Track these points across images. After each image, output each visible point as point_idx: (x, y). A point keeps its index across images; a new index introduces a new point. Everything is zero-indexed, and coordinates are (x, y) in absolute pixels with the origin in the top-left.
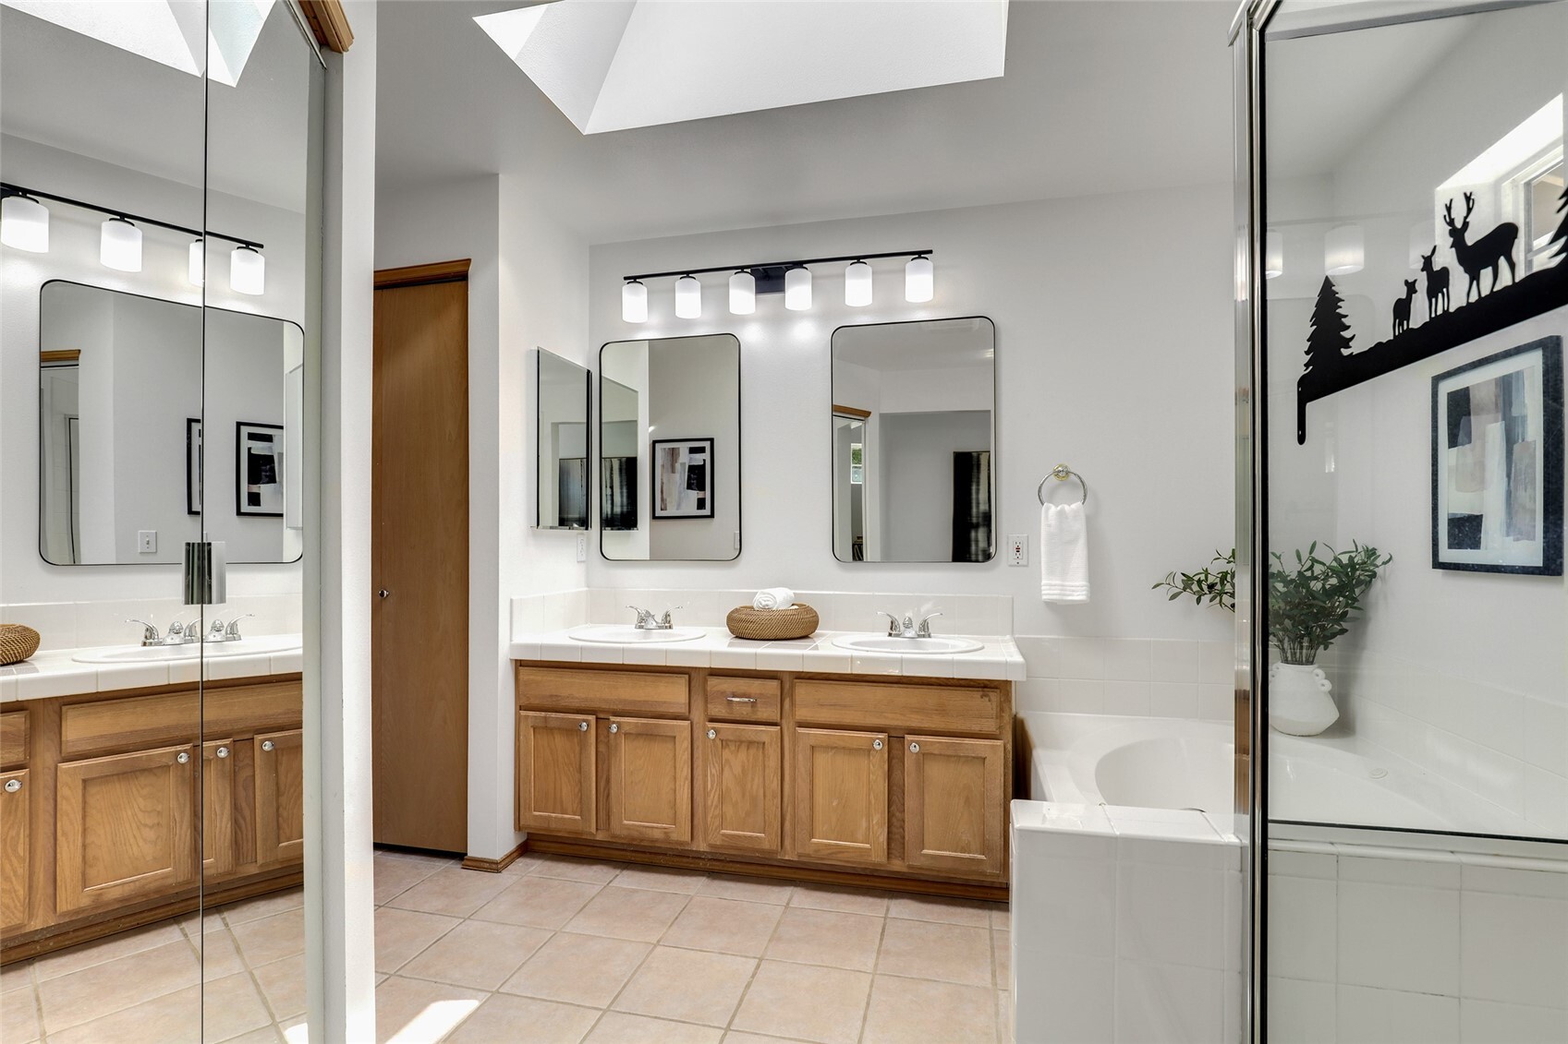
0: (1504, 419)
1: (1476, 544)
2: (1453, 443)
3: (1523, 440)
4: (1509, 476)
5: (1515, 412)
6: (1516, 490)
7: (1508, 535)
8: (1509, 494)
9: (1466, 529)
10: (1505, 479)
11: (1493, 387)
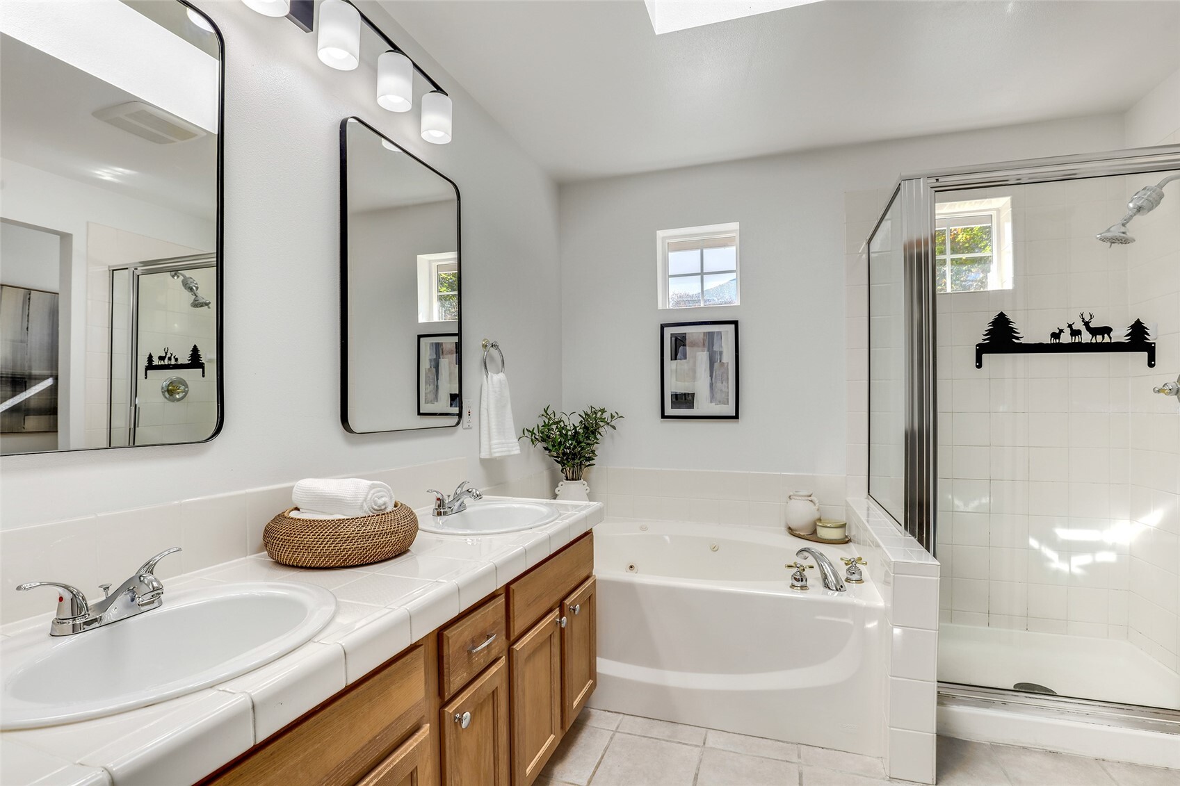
0: (708, 351)
1: (692, 407)
2: (675, 357)
3: (720, 361)
4: (711, 376)
5: (716, 348)
6: (716, 382)
7: (711, 402)
8: (711, 384)
9: (683, 400)
10: (709, 378)
11: (702, 336)
